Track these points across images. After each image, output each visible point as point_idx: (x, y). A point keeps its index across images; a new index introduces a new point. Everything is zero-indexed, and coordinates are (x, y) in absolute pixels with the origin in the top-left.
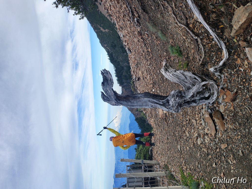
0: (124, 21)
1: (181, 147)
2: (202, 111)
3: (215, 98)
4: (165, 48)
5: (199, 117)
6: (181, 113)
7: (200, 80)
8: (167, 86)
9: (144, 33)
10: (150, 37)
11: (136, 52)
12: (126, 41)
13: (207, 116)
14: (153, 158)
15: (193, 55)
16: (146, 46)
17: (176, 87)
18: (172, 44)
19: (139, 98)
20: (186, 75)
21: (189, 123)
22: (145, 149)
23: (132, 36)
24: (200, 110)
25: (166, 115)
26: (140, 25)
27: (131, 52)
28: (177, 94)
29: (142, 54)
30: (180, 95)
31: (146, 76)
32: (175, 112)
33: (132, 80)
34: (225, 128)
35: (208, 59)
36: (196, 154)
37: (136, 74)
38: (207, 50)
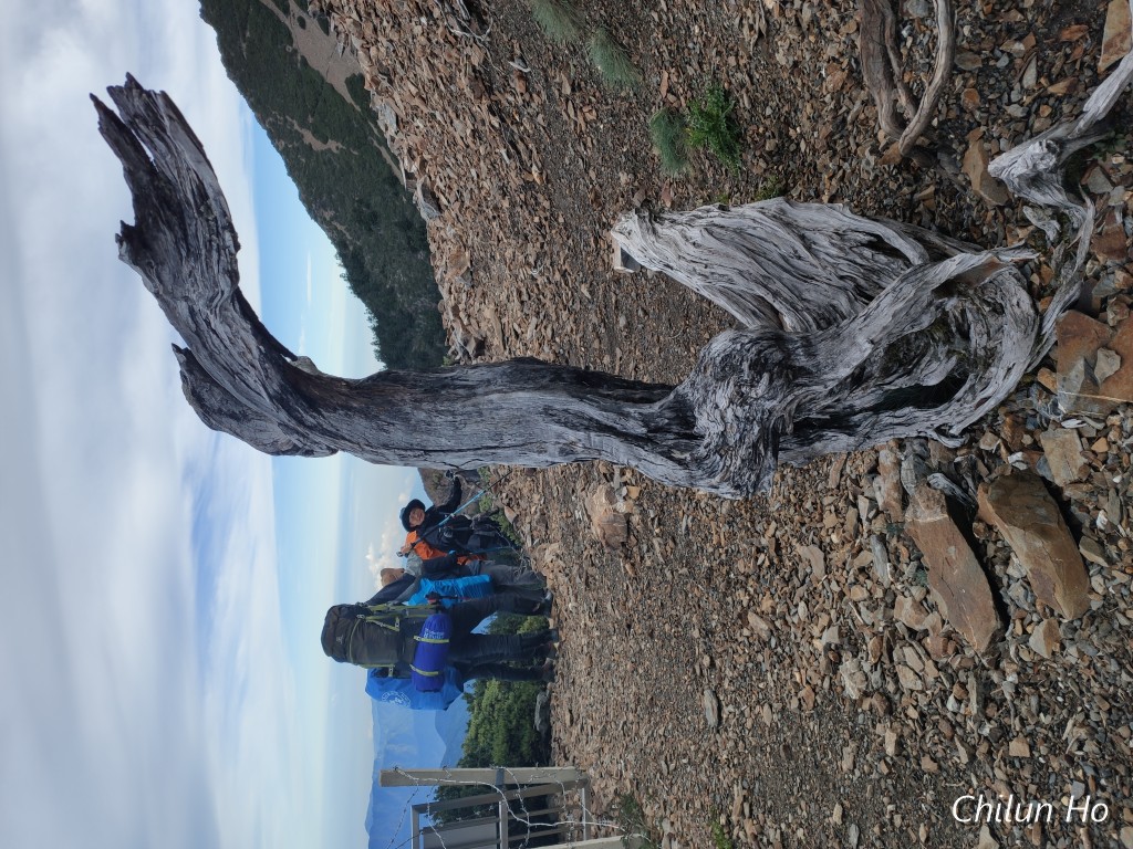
0: (399, 24)
1: (720, 709)
2: (865, 489)
3: (1000, 383)
4: (622, 145)
5: (849, 526)
6: (724, 511)
7: (912, 251)
8: (632, 366)
9: (509, 71)
10: (539, 94)
11: (467, 203)
12: (415, 153)
13: (928, 516)
14: (553, 745)
15: (838, 106)
16: (518, 153)
17: (692, 359)
18: (671, 98)
19: (475, 395)
20: (802, 224)
21: (772, 563)
22: (516, 702)
23: (444, 109)
24: (856, 482)
25: (628, 522)
26: (483, 24)
27: (439, 209)
28: (760, 352)
29: (496, 208)
30: (779, 363)
31: (516, 327)
32: (738, 487)
33: (450, 358)
34: (1091, 597)
35: (970, 101)
36: (826, 754)
37: (465, 322)
38: (966, 30)
